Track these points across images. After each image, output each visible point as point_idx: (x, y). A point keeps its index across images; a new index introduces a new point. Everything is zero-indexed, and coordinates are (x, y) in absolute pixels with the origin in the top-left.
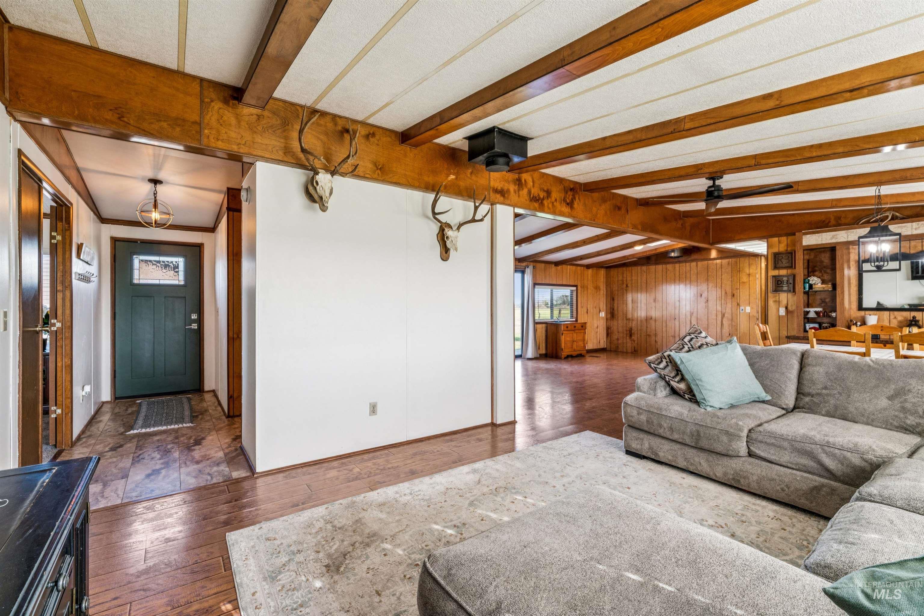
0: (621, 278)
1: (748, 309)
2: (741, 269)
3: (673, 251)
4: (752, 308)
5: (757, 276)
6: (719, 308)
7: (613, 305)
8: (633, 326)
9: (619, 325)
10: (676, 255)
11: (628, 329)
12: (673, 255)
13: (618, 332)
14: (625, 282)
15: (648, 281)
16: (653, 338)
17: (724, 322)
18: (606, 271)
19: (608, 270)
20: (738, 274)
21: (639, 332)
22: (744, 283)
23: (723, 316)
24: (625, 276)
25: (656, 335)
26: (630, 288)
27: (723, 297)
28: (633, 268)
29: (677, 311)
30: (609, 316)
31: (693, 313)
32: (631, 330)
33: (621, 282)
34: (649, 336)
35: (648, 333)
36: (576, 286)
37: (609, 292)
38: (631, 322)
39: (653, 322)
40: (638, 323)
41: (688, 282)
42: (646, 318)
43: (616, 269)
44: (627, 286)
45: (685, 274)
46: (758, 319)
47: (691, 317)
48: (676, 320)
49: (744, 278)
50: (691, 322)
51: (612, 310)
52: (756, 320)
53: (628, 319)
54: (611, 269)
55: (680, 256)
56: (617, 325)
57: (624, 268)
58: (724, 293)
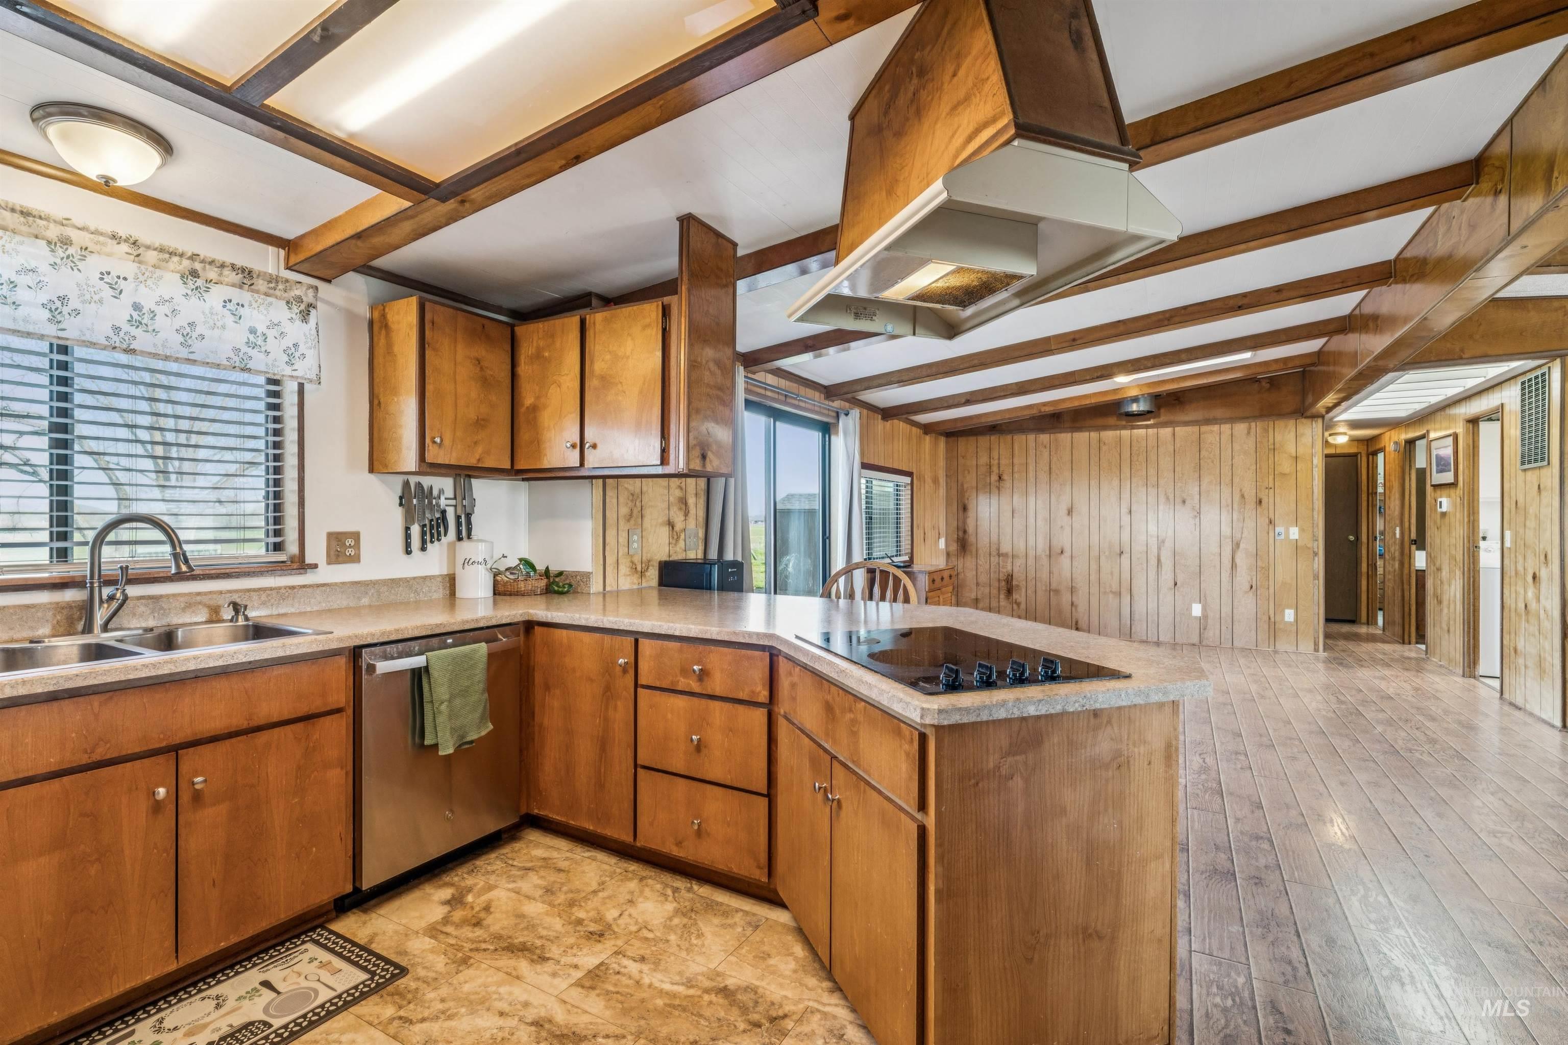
0: (984, 459)
1: (1294, 533)
2: (1277, 446)
3: (1135, 400)
4: (1302, 530)
5: (1315, 461)
6: (1226, 530)
7: (964, 523)
8: (1016, 569)
9: (981, 569)
10: (1142, 408)
11: (1002, 577)
12: (1134, 408)
13: (978, 584)
14: (995, 469)
15: (1053, 466)
16: (1066, 598)
17: (1238, 560)
18: (947, 443)
19: (951, 439)
20: (1271, 456)
21: (1031, 584)
22: (1283, 475)
23: (1236, 546)
24: (995, 454)
25: (1072, 590)
26: (1007, 484)
27: (1235, 506)
28: (1015, 437)
29: (1126, 537)
30: (954, 547)
31: (1163, 542)
32: (1009, 579)
33: (983, 470)
34: (1057, 591)
35: (1054, 586)
36: (909, 474)
37: (954, 492)
38: (1010, 560)
39: (1065, 561)
40: (1029, 563)
41: (1152, 472)
42: (1048, 553)
43: (972, 439)
44: (1000, 478)
45: (1145, 454)
46: (1316, 554)
47: (1159, 549)
48: (1123, 557)
49: (1286, 466)
50: (1159, 560)
51: (961, 534)
52: (1311, 556)
53: (1002, 555)
54: (960, 439)
55: (1149, 412)
56: (974, 567)
57: (993, 438)
58: (1237, 498)
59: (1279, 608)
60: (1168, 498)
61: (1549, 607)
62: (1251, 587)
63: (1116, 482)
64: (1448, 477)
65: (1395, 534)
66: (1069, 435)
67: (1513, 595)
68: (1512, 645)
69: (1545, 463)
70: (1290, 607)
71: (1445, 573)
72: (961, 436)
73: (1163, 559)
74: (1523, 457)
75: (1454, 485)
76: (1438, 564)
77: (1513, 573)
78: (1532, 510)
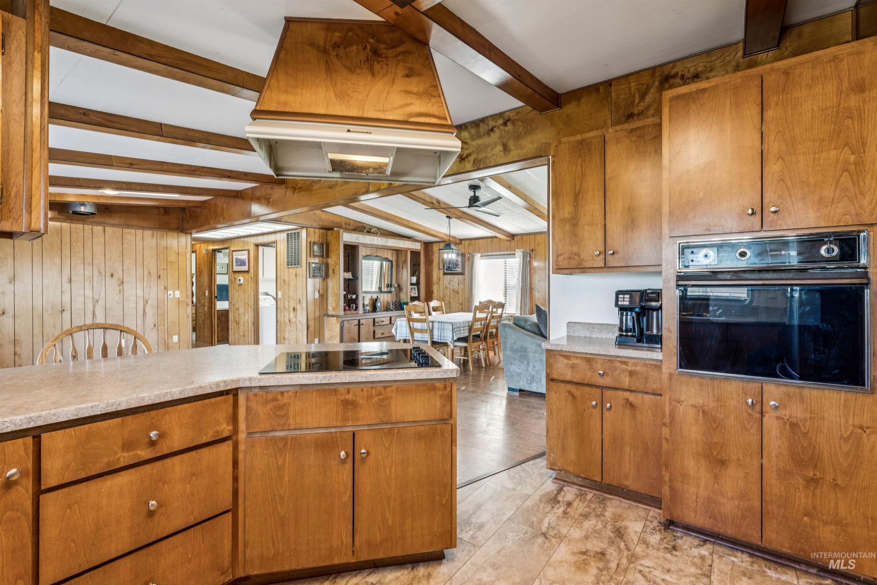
1: (177, 294)
2: (168, 246)
4: (181, 293)
5: (188, 256)
6: (140, 293)
10: (87, 211)
12: (82, 209)
17: (147, 310)
20: (165, 252)
22: (172, 262)
23: (146, 302)
27: (145, 279)
29: (66, 298)
31: (97, 301)
41: (88, 254)
45: (82, 242)
46: (188, 305)
47: (94, 306)
48: (64, 313)
49: (173, 258)
50: (94, 314)
52: (186, 306)
55: (92, 214)
58: (146, 274)
59: (170, 336)
60: (100, 273)
61: (301, 320)
62: (155, 326)
63: (58, 260)
64: (245, 268)
65: (205, 293)
67: (283, 317)
68: (282, 336)
69: (300, 266)
70: (176, 335)
71: (241, 311)
73: (97, 313)
74: (288, 262)
75: (248, 272)
76: (236, 307)
77: (282, 308)
78: (292, 284)
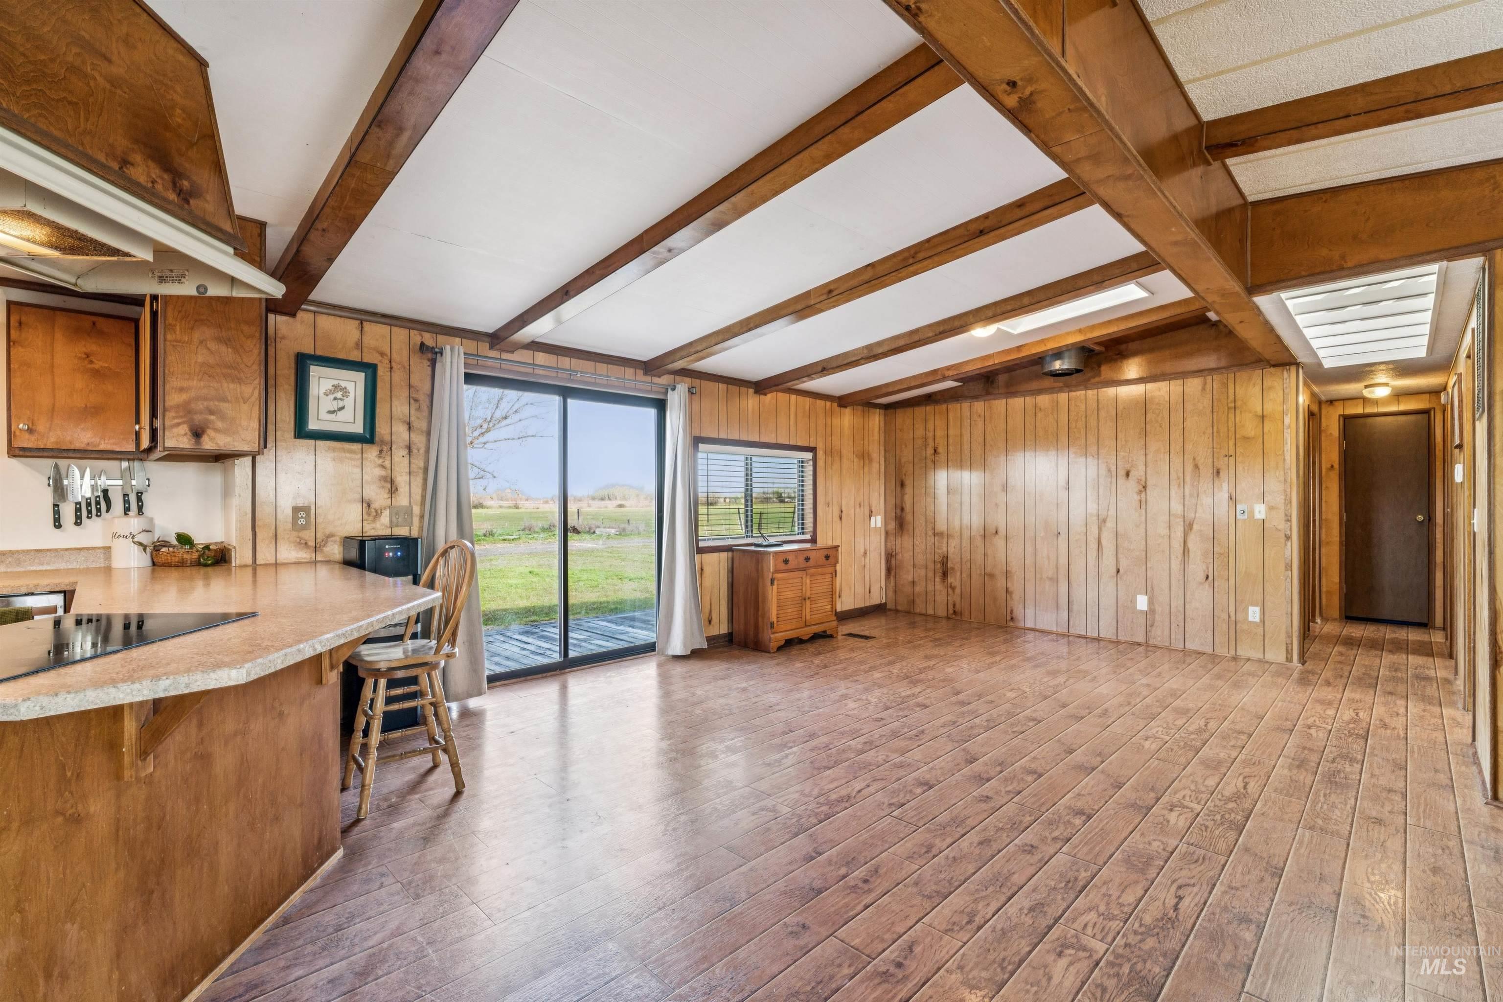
0: (920, 432)
1: (1260, 511)
2: (1239, 403)
3: (1058, 354)
4: (1271, 508)
5: (1287, 421)
6: (1177, 508)
7: (902, 500)
8: (951, 550)
9: (917, 550)
10: (1065, 367)
11: (938, 558)
12: (1057, 365)
13: (914, 566)
14: (930, 441)
15: (988, 438)
16: (1001, 583)
17: (1190, 545)
18: (885, 415)
19: (890, 411)
20: (1231, 416)
21: (966, 567)
22: (1246, 439)
23: (1188, 527)
24: (930, 426)
25: (1007, 574)
26: (942, 456)
27: (1188, 479)
28: (950, 406)
29: (1063, 515)
30: (892, 525)
31: (1104, 521)
32: (945, 560)
33: (919, 442)
34: (992, 576)
35: (989, 569)
36: (813, 450)
37: (892, 467)
38: (945, 540)
39: (999, 542)
40: (964, 544)
41: (1092, 439)
42: (982, 532)
43: (909, 411)
44: (935, 451)
45: (1084, 419)
46: (1288, 538)
47: (1100, 529)
48: (1060, 538)
49: (1250, 427)
50: (1099, 543)
51: (899, 511)
52: (1283, 540)
53: (938, 534)
54: (898, 411)
56: (911, 548)
57: (928, 408)
58: (1189, 468)
59: (1240, 605)
60: (1109, 471)
62: (1207, 577)
63: (1052, 453)
66: (1004, 401)
70: (1256, 605)
72: (898, 408)
73: (1104, 542)
75: (1462, 446)
